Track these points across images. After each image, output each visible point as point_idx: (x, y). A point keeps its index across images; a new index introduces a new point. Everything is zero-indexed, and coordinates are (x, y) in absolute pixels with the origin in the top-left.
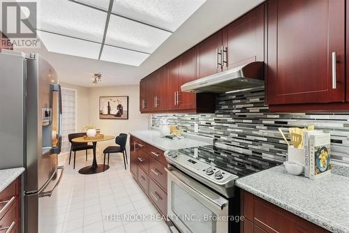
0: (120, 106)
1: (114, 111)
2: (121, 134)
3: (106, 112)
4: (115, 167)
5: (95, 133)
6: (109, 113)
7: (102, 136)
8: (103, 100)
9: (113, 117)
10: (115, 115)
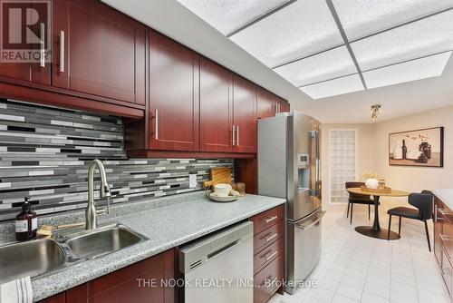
0: (424, 146)
1: (414, 153)
2: (424, 192)
3: (399, 155)
4: (411, 241)
5: (377, 184)
6: (404, 157)
7: (388, 191)
8: (394, 138)
9: (412, 163)
10: (416, 161)
